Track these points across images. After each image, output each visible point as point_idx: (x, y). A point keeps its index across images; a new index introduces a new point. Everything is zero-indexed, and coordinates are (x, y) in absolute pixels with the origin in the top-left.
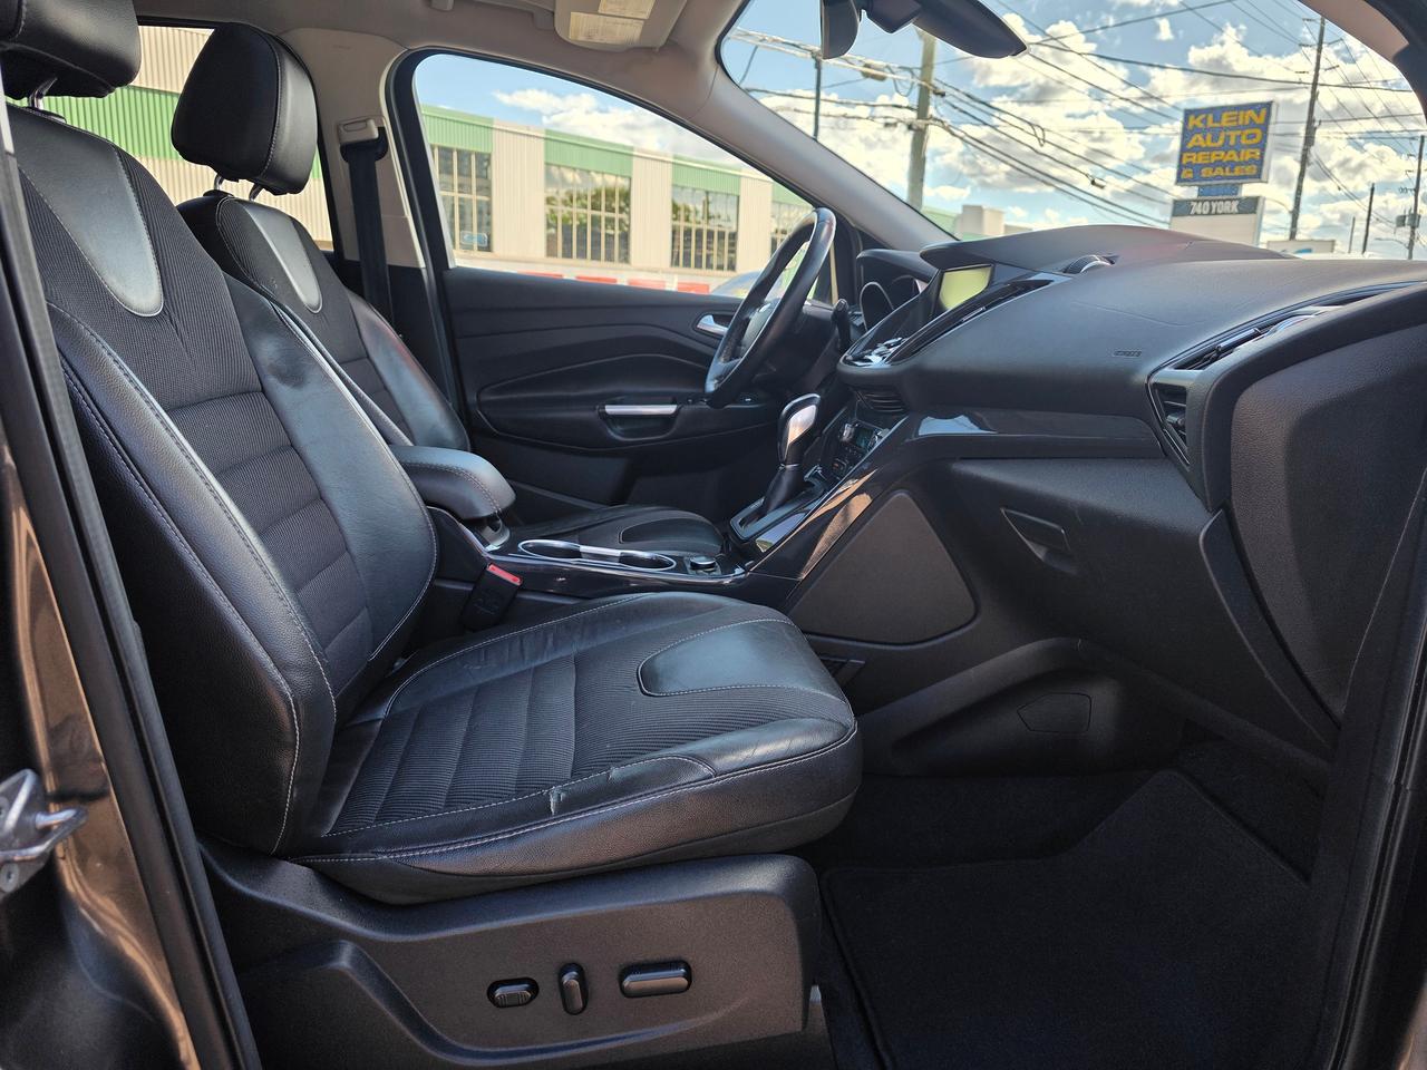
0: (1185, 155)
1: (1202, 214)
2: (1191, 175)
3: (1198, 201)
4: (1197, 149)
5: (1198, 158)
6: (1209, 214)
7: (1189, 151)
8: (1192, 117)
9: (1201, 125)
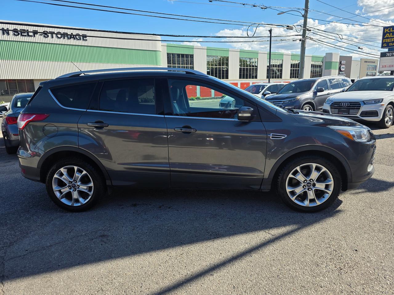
0: (384, 40)
1: (390, 56)
2: (386, 45)
3: (388, 53)
4: (388, 38)
5: (389, 40)
6: (392, 56)
7: (385, 38)
8: (386, 29)
9: (389, 31)
